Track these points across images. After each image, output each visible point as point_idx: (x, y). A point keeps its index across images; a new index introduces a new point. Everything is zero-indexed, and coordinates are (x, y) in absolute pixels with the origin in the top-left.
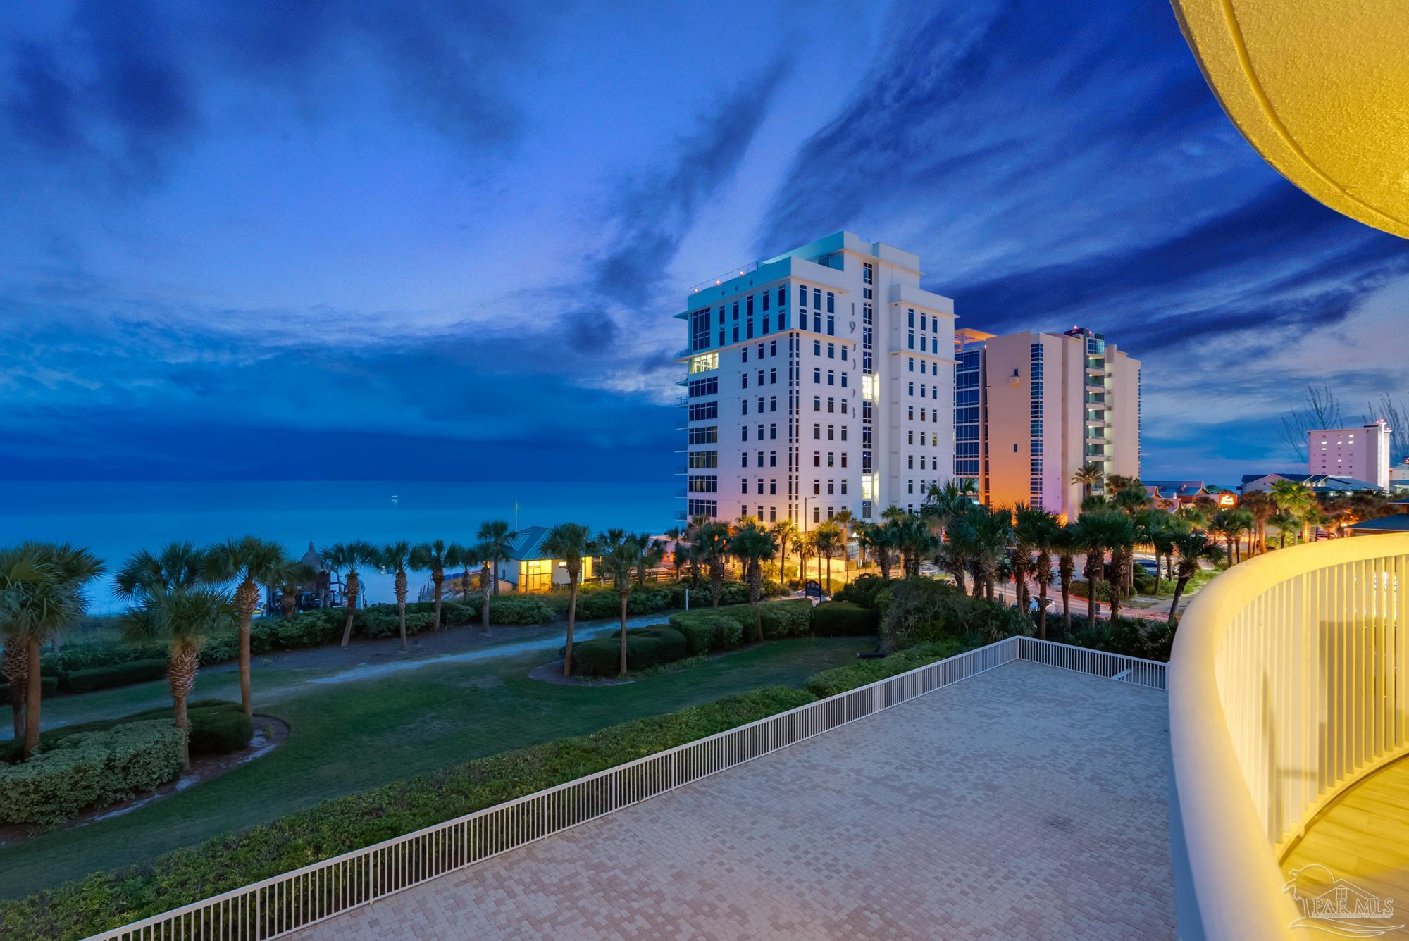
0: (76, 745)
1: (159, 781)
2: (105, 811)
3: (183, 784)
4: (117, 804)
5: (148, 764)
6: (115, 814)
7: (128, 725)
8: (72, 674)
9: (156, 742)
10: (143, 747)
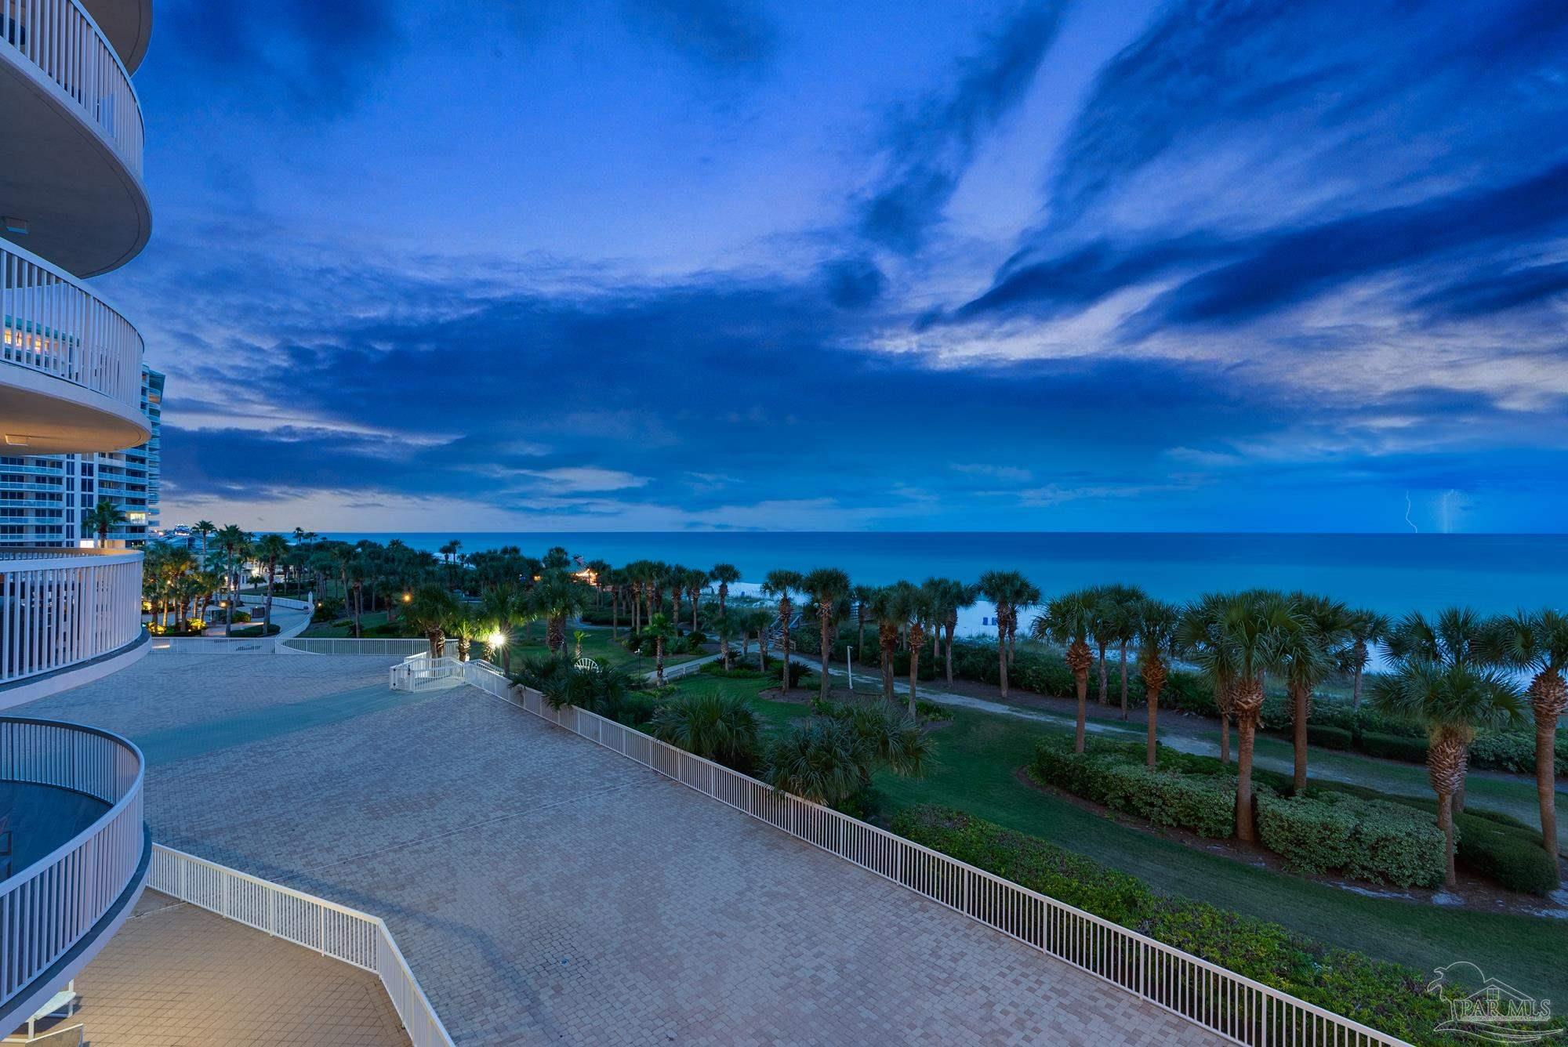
0: (1332, 802)
1: (1411, 881)
2: (1351, 883)
3: (1441, 899)
4: (1365, 882)
5: (1399, 854)
6: (1360, 890)
7: (1388, 804)
8: (1366, 734)
9: (1409, 835)
10: (1393, 833)
